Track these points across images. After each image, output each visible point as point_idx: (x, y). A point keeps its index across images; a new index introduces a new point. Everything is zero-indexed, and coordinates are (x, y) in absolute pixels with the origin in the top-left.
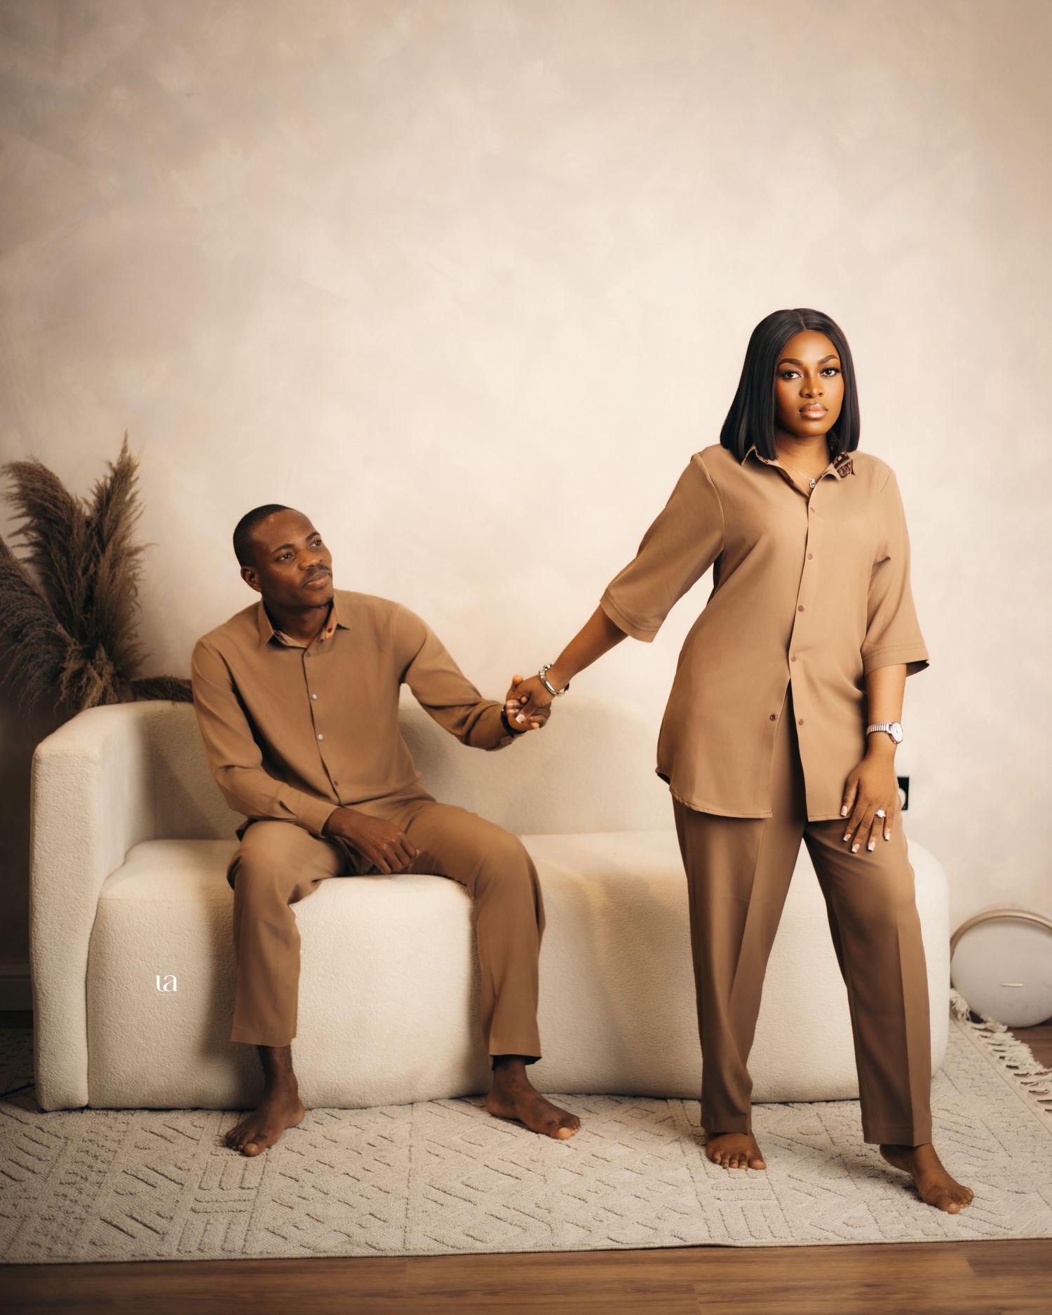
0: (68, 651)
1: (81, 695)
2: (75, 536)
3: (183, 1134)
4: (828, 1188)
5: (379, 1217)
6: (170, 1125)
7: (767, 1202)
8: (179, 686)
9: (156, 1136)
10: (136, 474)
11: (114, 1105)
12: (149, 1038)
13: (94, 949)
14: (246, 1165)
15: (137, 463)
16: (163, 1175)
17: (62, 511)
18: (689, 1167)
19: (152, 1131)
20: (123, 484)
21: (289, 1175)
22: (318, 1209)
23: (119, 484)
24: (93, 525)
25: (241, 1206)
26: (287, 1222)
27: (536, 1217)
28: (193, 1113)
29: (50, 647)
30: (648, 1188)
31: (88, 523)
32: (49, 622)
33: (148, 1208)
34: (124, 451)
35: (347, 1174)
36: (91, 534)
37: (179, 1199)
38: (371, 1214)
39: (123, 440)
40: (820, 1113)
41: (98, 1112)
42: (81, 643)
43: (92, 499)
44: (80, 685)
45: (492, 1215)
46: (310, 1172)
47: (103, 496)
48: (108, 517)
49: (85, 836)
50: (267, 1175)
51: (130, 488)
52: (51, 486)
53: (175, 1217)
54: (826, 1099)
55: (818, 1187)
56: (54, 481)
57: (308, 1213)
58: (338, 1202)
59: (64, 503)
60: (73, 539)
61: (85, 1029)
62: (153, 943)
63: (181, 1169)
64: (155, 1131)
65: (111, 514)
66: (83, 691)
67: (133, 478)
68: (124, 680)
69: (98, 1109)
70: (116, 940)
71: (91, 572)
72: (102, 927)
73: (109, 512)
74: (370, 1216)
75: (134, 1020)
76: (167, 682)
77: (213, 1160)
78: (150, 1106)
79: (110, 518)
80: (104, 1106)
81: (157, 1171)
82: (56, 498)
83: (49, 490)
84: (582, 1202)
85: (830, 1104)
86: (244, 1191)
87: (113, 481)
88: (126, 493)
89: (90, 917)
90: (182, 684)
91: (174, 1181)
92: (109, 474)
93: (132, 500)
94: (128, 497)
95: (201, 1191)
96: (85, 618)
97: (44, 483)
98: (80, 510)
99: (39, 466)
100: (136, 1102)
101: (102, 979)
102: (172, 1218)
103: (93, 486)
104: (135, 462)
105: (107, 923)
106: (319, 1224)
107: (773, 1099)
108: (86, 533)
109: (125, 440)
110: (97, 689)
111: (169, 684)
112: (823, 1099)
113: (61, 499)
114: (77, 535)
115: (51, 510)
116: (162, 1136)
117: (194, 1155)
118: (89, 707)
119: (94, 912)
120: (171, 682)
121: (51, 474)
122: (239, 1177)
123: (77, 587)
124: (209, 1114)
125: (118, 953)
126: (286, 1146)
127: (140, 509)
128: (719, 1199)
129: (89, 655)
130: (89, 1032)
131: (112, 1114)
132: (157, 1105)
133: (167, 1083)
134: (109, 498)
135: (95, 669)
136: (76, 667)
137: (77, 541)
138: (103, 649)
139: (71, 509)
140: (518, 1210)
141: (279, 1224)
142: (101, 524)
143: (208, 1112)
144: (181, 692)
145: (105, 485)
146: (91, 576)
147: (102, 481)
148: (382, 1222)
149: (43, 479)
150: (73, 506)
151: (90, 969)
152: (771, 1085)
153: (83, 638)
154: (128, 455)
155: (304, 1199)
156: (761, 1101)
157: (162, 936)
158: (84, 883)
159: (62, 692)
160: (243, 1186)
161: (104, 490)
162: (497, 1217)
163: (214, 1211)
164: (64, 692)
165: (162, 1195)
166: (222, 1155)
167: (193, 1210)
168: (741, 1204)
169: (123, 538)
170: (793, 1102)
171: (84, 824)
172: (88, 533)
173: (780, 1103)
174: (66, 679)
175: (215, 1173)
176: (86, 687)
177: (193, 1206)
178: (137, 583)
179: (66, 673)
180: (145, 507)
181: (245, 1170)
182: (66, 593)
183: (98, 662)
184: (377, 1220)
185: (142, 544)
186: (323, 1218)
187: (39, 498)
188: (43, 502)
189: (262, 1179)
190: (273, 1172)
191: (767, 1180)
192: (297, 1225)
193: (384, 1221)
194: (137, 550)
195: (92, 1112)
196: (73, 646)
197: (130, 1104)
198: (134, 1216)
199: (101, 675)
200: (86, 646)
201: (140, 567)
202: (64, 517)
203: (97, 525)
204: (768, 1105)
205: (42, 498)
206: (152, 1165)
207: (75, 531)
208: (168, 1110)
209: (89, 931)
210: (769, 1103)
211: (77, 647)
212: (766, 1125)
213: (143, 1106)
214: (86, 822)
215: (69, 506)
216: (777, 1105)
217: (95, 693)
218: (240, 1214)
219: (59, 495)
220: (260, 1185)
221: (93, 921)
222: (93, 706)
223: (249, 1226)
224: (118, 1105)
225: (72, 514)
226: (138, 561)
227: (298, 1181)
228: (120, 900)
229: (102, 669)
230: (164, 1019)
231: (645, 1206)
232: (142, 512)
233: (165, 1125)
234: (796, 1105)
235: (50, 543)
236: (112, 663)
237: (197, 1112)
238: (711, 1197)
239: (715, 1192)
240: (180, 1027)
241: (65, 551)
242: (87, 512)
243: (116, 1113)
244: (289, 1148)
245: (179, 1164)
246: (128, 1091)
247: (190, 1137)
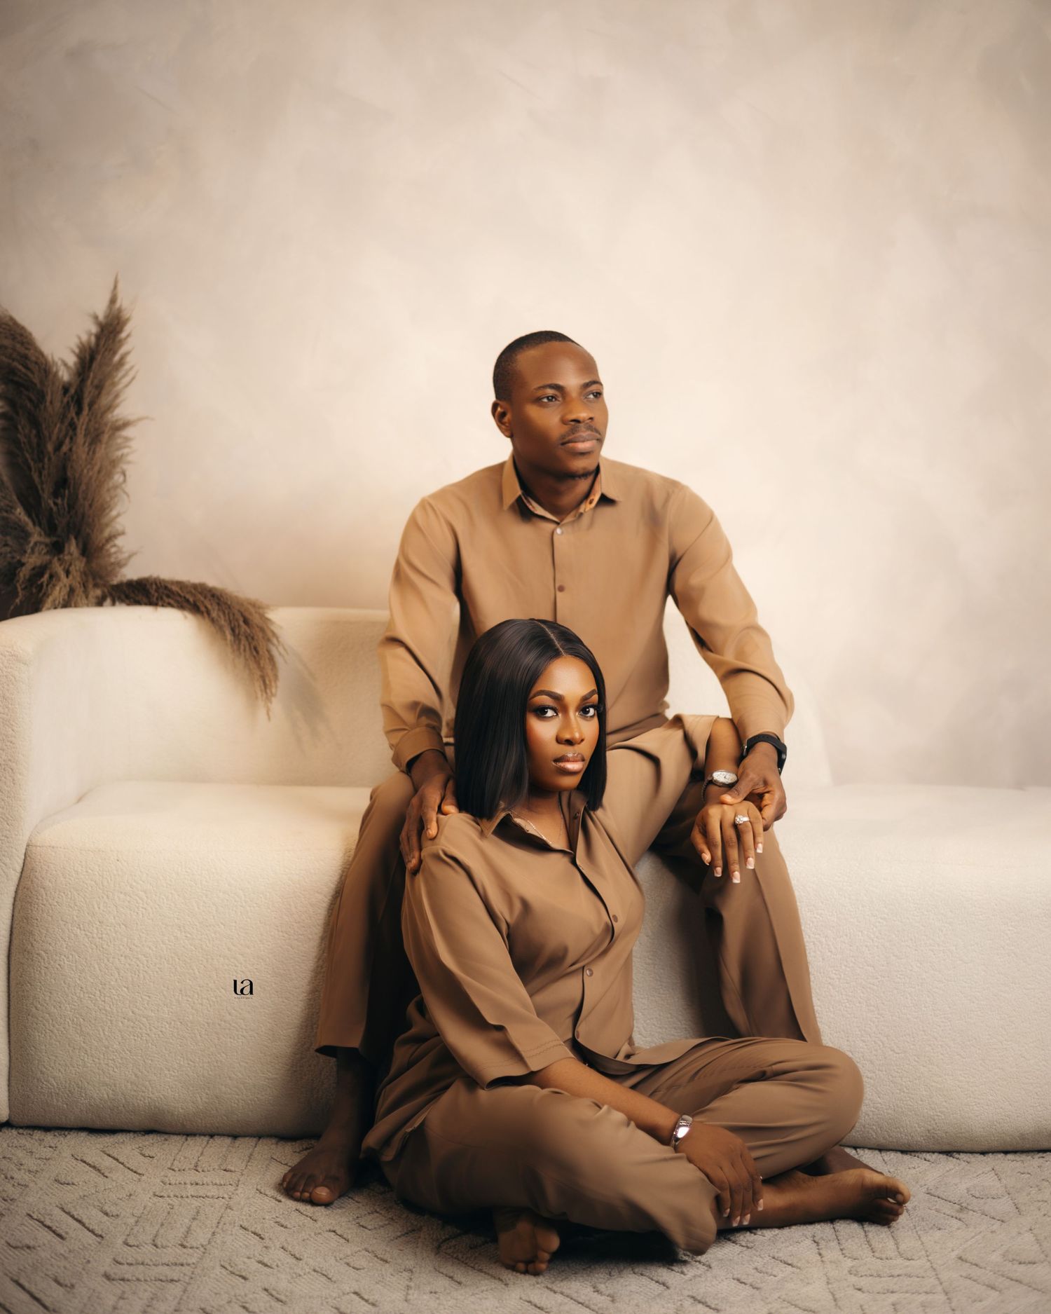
0: (30, 542)
1: (41, 595)
2: (48, 404)
3: (124, 1166)
4: (1018, 1278)
5: (366, 1297)
6: (111, 1153)
7: (930, 1297)
8: (166, 588)
9: (88, 1167)
10: (127, 329)
11: (42, 1122)
12: (88, 1034)
13: (19, 913)
14: (198, 1212)
15: (127, 317)
16: (79, 1221)
17: (33, 373)
18: (816, 1239)
19: (85, 1159)
20: (111, 341)
21: (253, 1230)
22: (281, 1282)
23: (106, 340)
24: (72, 391)
25: (174, 1273)
26: (234, 1300)
27: (592, 1307)
28: (146, 1136)
29: (8, 538)
30: (756, 1269)
31: (66, 389)
32: (8, 506)
33: (44, 1269)
34: (113, 301)
35: (334, 1232)
36: (68, 402)
37: (91, 1259)
38: (356, 1293)
39: (112, 287)
40: (996, 1168)
41: (21, 1131)
42: (48, 535)
43: (72, 360)
44: (39, 583)
45: (530, 1302)
46: (282, 1226)
47: (85, 357)
48: (89, 382)
49: (10, 760)
50: (222, 1229)
51: (120, 347)
52: (22, 344)
53: (77, 1286)
54: (1005, 1149)
55: (1003, 1276)
56: (26, 337)
57: (266, 1287)
58: (313, 1273)
59: (36, 363)
60: (45, 407)
61: (6, 1019)
62: (96, 906)
63: (107, 1214)
64: (88, 1160)
65: (95, 377)
66: (43, 591)
67: (123, 335)
68: (99, 581)
69: (21, 1128)
70: (47, 901)
71: (65, 448)
72: (30, 883)
73: (92, 375)
74: (354, 1296)
75: (68, 1008)
76: (151, 584)
77: (155, 1204)
78: (90, 1125)
79: (92, 382)
80: (29, 1123)
81: (73, 1217)
82: (26, 357)
83: (18, 346)
84: (662, 1288)
85: (1010, 1156)
86: (185, 1250)
87: (98, 337)
88: (115, 353)
89: (15, 870)
90: (169, 586)
91: (92, 1231)
92: (94, 329)
93: (121, 362)
94: (117, 358)
95: (126, 1249)
96: (55, 504)
97: (14, 339)
98: (56, 373)
99: (7, 319)
100: (71, 1120)
101: (28, 952)
102: (73, 1286)
103: (73, 343)
104: (125, 315)
105: (35, 877)
106: (278, 1305)
107: (932, 1147)
108: (62, 402)
109: (115, 287)
110: (61, 589)
111: (154, 586)
112: (1001, 1148)
113: (33, 359)
114: (51, 403)
115: (20, 371)
116: (94, 1167)
117: (131, 1195)
118: (49, 609)
119: (21, 862)
120: (156, 584)
121: (23, 328)
122: (183, 1230)
123: (46, 466)
124: (166, 1140)
125: (50, 918)
126: (259, 1187)
127: (131, 374)
128: (860, 1290)
129: (57, 548)
130: (11, 1023)
131: (38, 1134)
132: (98, 1124)
133: (111, 1096)
134: (92, 359)
135: (60, 565)
136: (39, 563)
137: (50, 409)
138: (73, 541)
139: (45, 371)
140: (567, 1296)
141: (222, 1303)
142: (82, 391)
143: (166, 1136)
144: (168, 596)
145: (89, 342)
146: (65, 454)
147: (84, 338)
148: (370, 1306)
149: (12, 335)
150: (47, 368)
151: (13, 939)
152: (930, 1128)
153: (51, 529)
154: (118, 305)
155: (266, 1265)
156: (915, 1149)
157: (108, 897)
158: (8, 824)
159: (18, 593)
160: (185, 1243)
161: (88, 350)
162: (536, 1306)
163: (134, 1278)
164: (21, 593)
165: (70, 1251)
166: (169, 1197)
167: (107, 1276)
168: (893, 1298)
169: (110, 408)
170: (959, 1152)
171: (9, 744)
172: (65, 400)
173: (940, 1152)
174: (25, 575)
175: (151, 1223)
176: (47, 585)
177: (107, 1269)
178: (125, 467)
179: (24, 568)
180: (137, 372)
181: (194, 1219)
182: (33, 473)
183: (66, 558)
184: (364, 1303)
185: (131, 418)
186: (286, 1296)
187: (6, 357)
188: (10, 361)
189: (214, 1234)
190: (230, 1224)
191: (929, 1263)
192: (247, 1305)
193: (373, 1305)
194: (126, 424)
195: (13, 1131)
196: (37, 535)
197: (63, 1121)
198: (22, 1281)
199: (68, 573)
200: (55, 539)
201: (129, 447)
202: (36, 381)
203: (76, 392)
204: (924, 1155)
205: (10, 357)
206: (69, 1208)
207: (48, 398)
208: (112, 1131)
209: (13, 889)
210: (924, 1152)
211: (42, 539)
212: (923, 1183)
213: (80, 1125)
214: (11, 742)
215: (44, 368)
216: (936, 1154)
217: (58, 592)
218: (171, 1286)
219: (31, 353)
220: (209, 1243)
221: (18, 875)
222: (55, 608)
223: (179, 1303)
224: (47, 1122)
225: (46, 377)
226: (127, 439)
227: (263, 1239)
228: (53, 847)
229: (70, 565)
230: (108, 1008)
231: (753, 1295)
232: (133, 378)
233: (104, 1152)
234: (962, 1156)
235: (17, 413)
236: (84, 560)
237: (151, 1136)
238: (848, 1286)
239: (853, 1279)
240: (128, 1020)
241: (35, 423)
242: (65, 375)
243: (43, 1133)
244: (262, 1191)
245: (106, 1208)
246: (60, 1103)
247: (132, 1170)
